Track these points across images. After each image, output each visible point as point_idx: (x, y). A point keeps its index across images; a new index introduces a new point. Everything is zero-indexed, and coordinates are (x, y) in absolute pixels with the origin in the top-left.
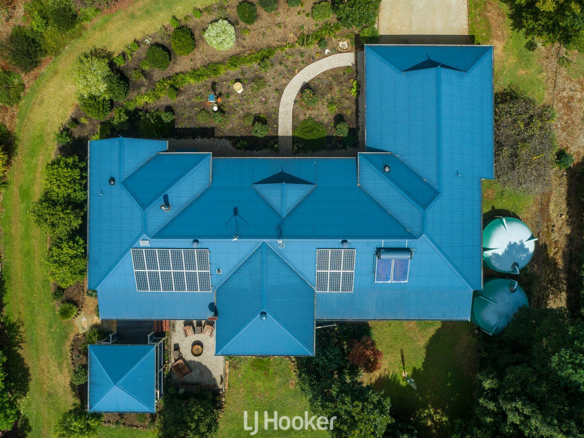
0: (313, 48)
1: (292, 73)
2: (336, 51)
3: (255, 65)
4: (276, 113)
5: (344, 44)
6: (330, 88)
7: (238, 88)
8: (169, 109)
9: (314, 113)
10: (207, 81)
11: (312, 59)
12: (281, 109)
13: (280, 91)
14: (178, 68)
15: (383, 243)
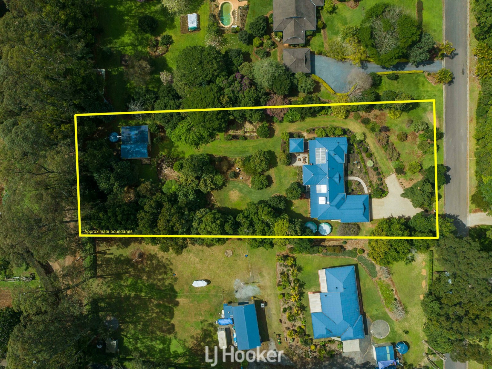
0: (369, 184)
1: (363, 179)
2: (368, 189)
3: (364, 171)
4: (354, 176)
5: (370, 191)
6: (360, 188)
7: (359, 167)
8: (354, 152)
9: (354, 184)
10: (360, 160)
11: (366, 184)
12: (354, 177)
13: (358, 177)
14: (363, 153)
15: (328, 198)
